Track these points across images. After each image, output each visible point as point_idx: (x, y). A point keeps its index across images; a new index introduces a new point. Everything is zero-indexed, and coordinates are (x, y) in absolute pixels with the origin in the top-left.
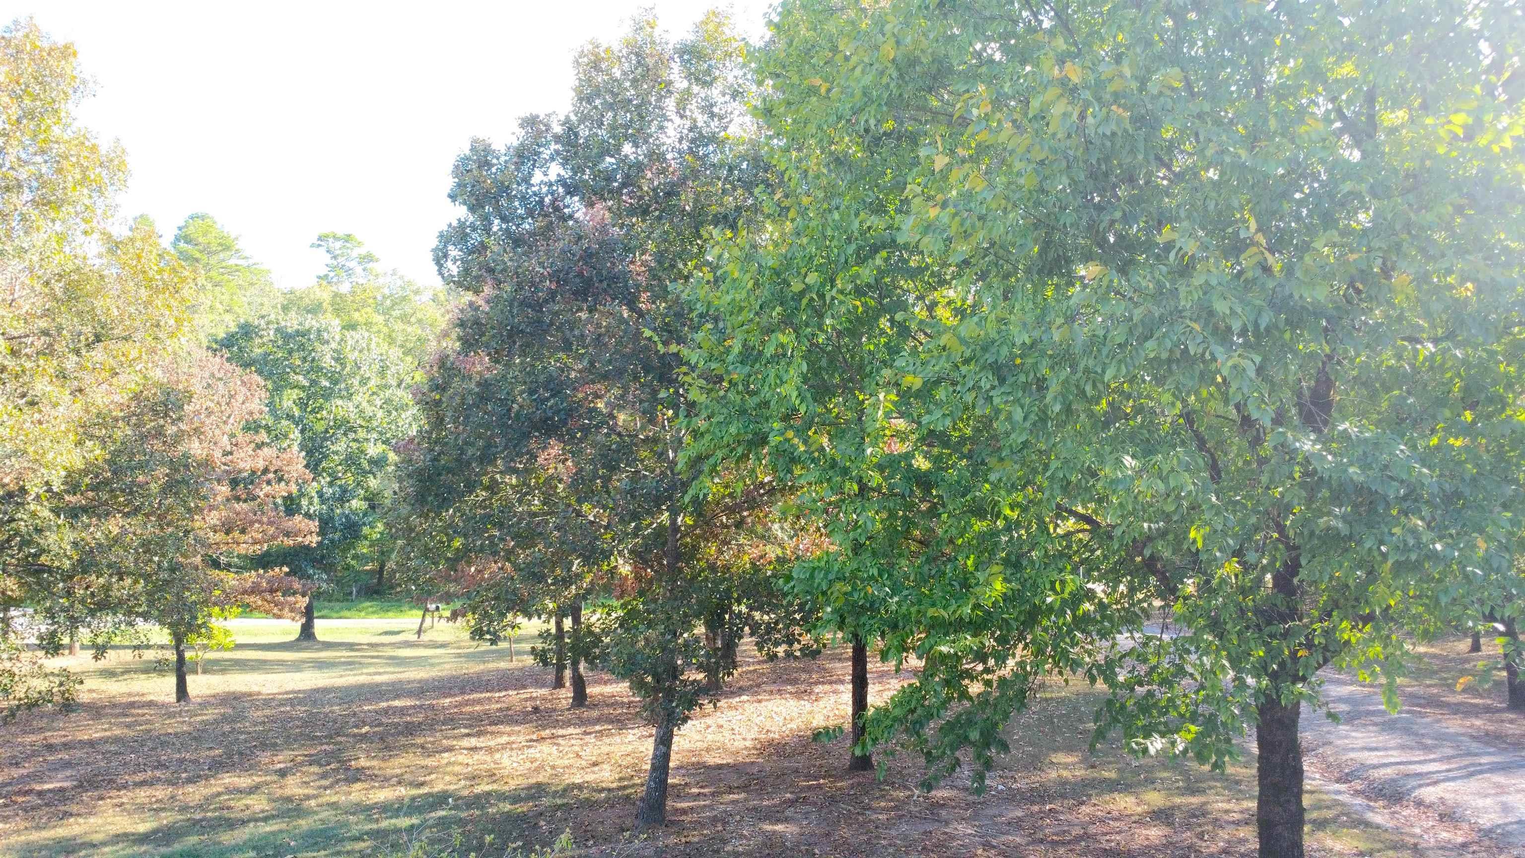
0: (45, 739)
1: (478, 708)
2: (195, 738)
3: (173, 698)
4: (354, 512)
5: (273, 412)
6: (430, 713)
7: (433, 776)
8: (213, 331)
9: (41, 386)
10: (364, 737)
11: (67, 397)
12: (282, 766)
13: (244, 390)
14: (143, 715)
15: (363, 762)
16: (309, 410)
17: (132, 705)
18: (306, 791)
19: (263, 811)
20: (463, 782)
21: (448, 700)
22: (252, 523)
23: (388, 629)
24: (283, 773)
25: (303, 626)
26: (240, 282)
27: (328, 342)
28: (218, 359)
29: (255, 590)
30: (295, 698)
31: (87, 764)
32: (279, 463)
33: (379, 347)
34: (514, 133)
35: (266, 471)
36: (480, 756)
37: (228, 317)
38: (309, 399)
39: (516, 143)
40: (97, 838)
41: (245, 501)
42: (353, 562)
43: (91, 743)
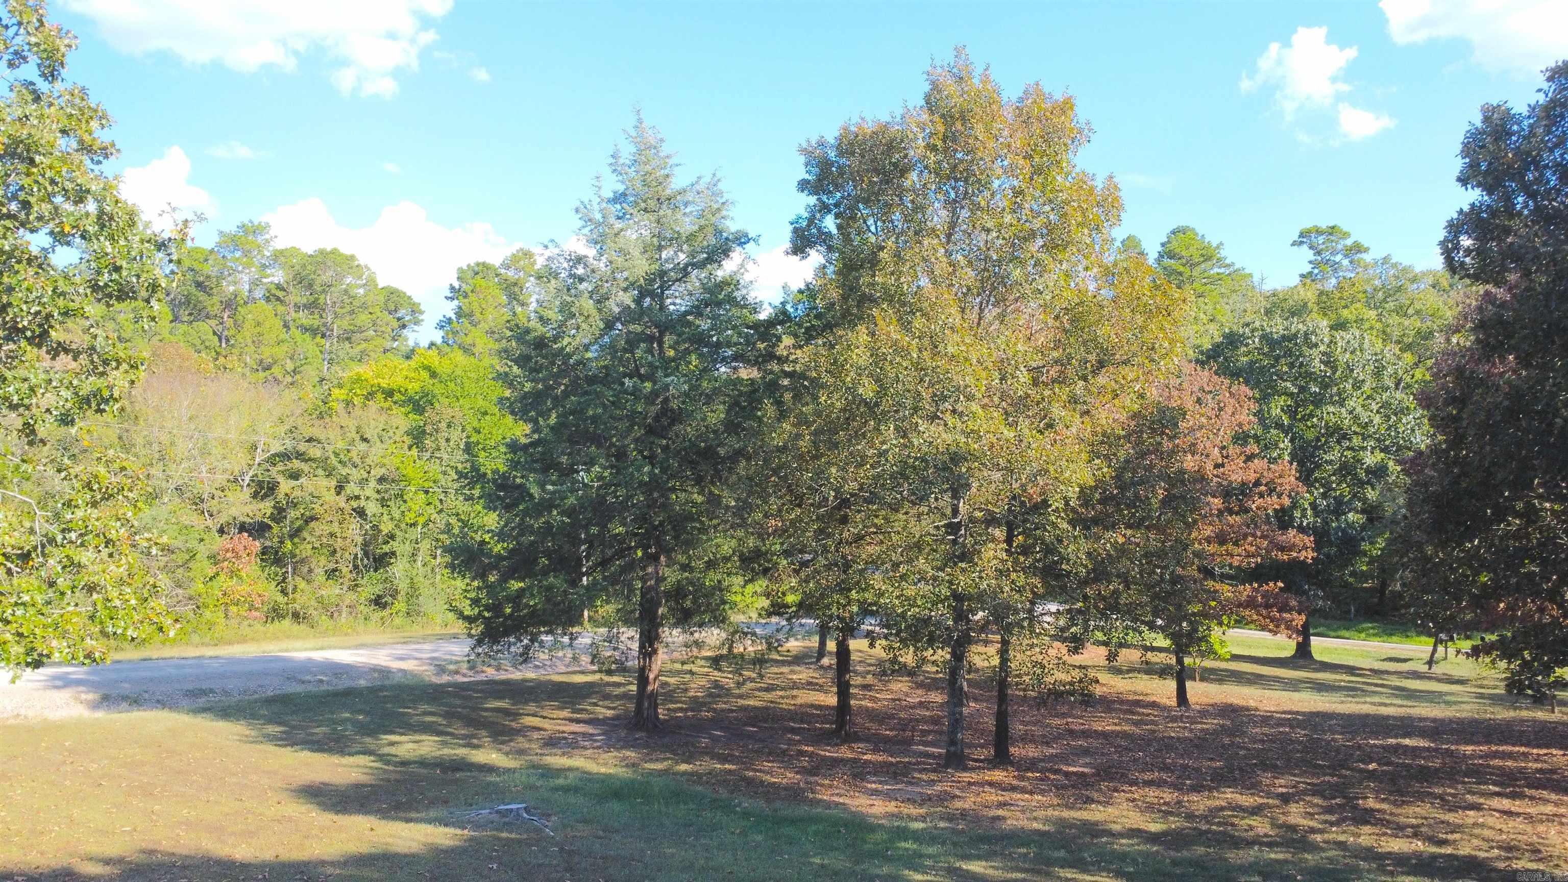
0: (1067, 724)
1: (1509, 763)
2: (1196, 746)
3: (1173, 702)
4: (1350, 525)
5: (1262, 420)
6: (1447, 760)
7: (1457, 836)
8: (1198, 342)
9: (1057, 411)
10: (1372, 775)
11: (1077, 419)
12: (1284, 790)
13: (1232, 401)
14: (1148, 715)
15: (1371, 803)
16: (1299, 416)
17: (1137, 703)
18: (1312, 824)
19: (1266, 835)
20: (1496, 851)
21: (1470, 748)
22: (1245, 536)
23: (1393, 656)
24: (1286, 799)
25: (1299, 644)
26: (1223, 290)
27: (1316, 345)
28: (1206, 373)
29: (1250, 603)
30: (1294, 719)
31: (1103, 754)
32: (1271, 475)
33: (1373, 344)
34: (1539, 90)
35: (1257, 483)
36: (1517, 824)
37: (1212, 327)
38: (1298, 406)
39: (1541, 99)
40: (1116, 828)
41: (1237, 514)
42: (1351, 580)
43: (1104, 735)
